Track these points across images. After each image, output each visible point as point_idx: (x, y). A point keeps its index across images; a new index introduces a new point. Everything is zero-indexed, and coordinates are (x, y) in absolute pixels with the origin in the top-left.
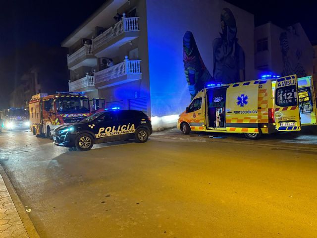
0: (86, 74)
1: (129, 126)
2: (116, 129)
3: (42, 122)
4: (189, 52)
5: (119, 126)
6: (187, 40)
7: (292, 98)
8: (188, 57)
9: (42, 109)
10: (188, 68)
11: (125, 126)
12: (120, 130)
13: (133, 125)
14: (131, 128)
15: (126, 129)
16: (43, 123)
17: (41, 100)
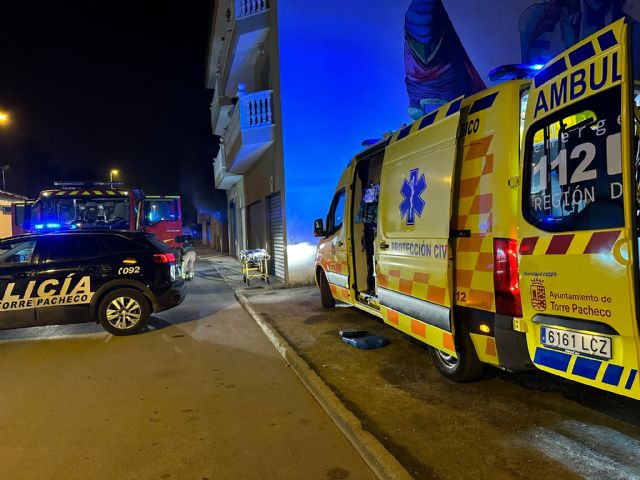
1: (68, 281)
2: (19, 291)
4: (428, 52)
5: (32, 284)
6: (418, 19)
7: (593, 174)
8: (422, 70)
11: (55, 282)
12: (34, 294)
13: (86, 280)
14: (78, 287)
15: (57, 293)
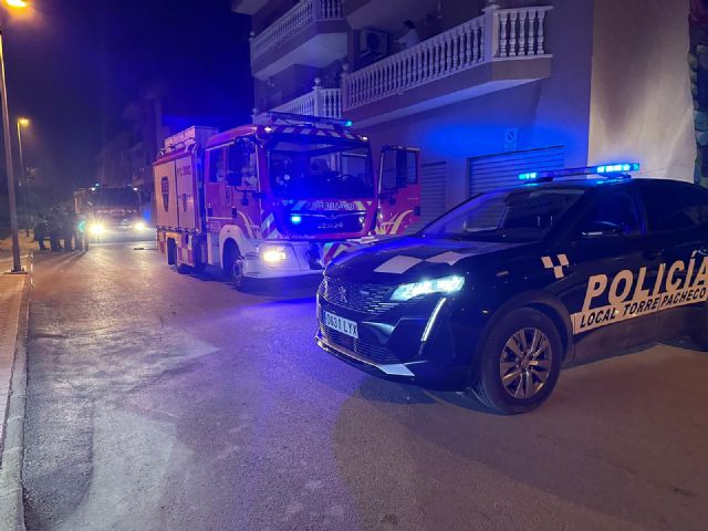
0: (314, 84)
3: (203, 226)
9: (202, 179)
10: (699, 47)
14: (700, 277)
15: (682, 285)
16: (204, 230)
17: (200, 150)
